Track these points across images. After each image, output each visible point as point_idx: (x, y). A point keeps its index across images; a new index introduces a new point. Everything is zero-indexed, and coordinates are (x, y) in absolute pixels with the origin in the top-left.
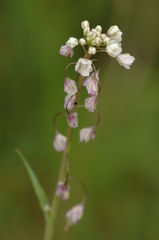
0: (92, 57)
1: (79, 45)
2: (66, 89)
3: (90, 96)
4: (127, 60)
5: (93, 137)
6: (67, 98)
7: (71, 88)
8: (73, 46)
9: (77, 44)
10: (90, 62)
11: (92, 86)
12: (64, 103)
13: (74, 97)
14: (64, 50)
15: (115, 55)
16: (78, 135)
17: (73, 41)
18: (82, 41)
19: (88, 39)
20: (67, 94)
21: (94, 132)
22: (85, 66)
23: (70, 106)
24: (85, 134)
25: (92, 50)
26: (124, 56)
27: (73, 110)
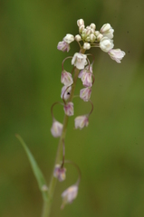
0: (86, 52)
1: (75, 40)
2: (63, 81)
3: (85, 87)
4: (118, 55)
5: (87, 124)
6: (63, 89)
7: (67, 80)
8: (69, 42)
9: (73, 40)
10: (85, 56)
11: (86, 78)
12: (60, 94)
13: (70, 88)
14: (61, 45)
15: (108, 50)
16: (74, 122)
17: (69, 37)
18: (78, 37)
19: (83, 35)
20: (63, 85)
21: (87, 120)
22: (80, 60)
23: (66, 96)
24: (80, 121)
25: (87, 46)
26: (115, 51)
27: (69, 100)
